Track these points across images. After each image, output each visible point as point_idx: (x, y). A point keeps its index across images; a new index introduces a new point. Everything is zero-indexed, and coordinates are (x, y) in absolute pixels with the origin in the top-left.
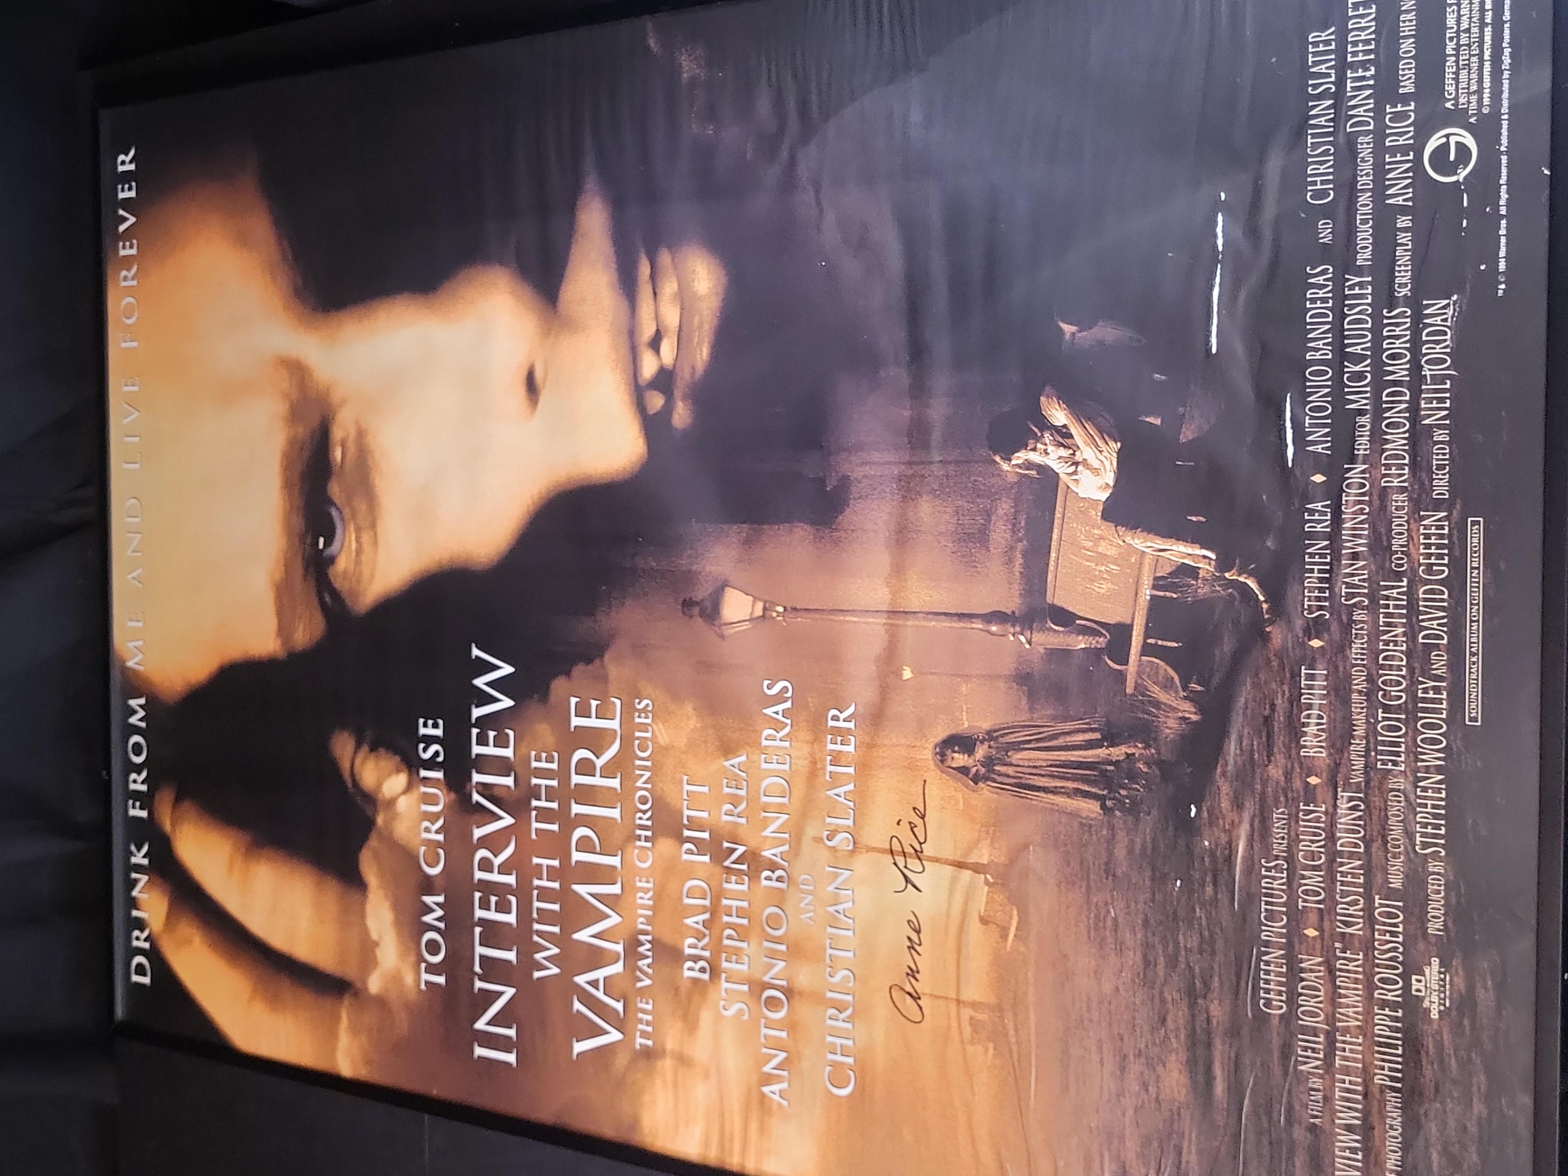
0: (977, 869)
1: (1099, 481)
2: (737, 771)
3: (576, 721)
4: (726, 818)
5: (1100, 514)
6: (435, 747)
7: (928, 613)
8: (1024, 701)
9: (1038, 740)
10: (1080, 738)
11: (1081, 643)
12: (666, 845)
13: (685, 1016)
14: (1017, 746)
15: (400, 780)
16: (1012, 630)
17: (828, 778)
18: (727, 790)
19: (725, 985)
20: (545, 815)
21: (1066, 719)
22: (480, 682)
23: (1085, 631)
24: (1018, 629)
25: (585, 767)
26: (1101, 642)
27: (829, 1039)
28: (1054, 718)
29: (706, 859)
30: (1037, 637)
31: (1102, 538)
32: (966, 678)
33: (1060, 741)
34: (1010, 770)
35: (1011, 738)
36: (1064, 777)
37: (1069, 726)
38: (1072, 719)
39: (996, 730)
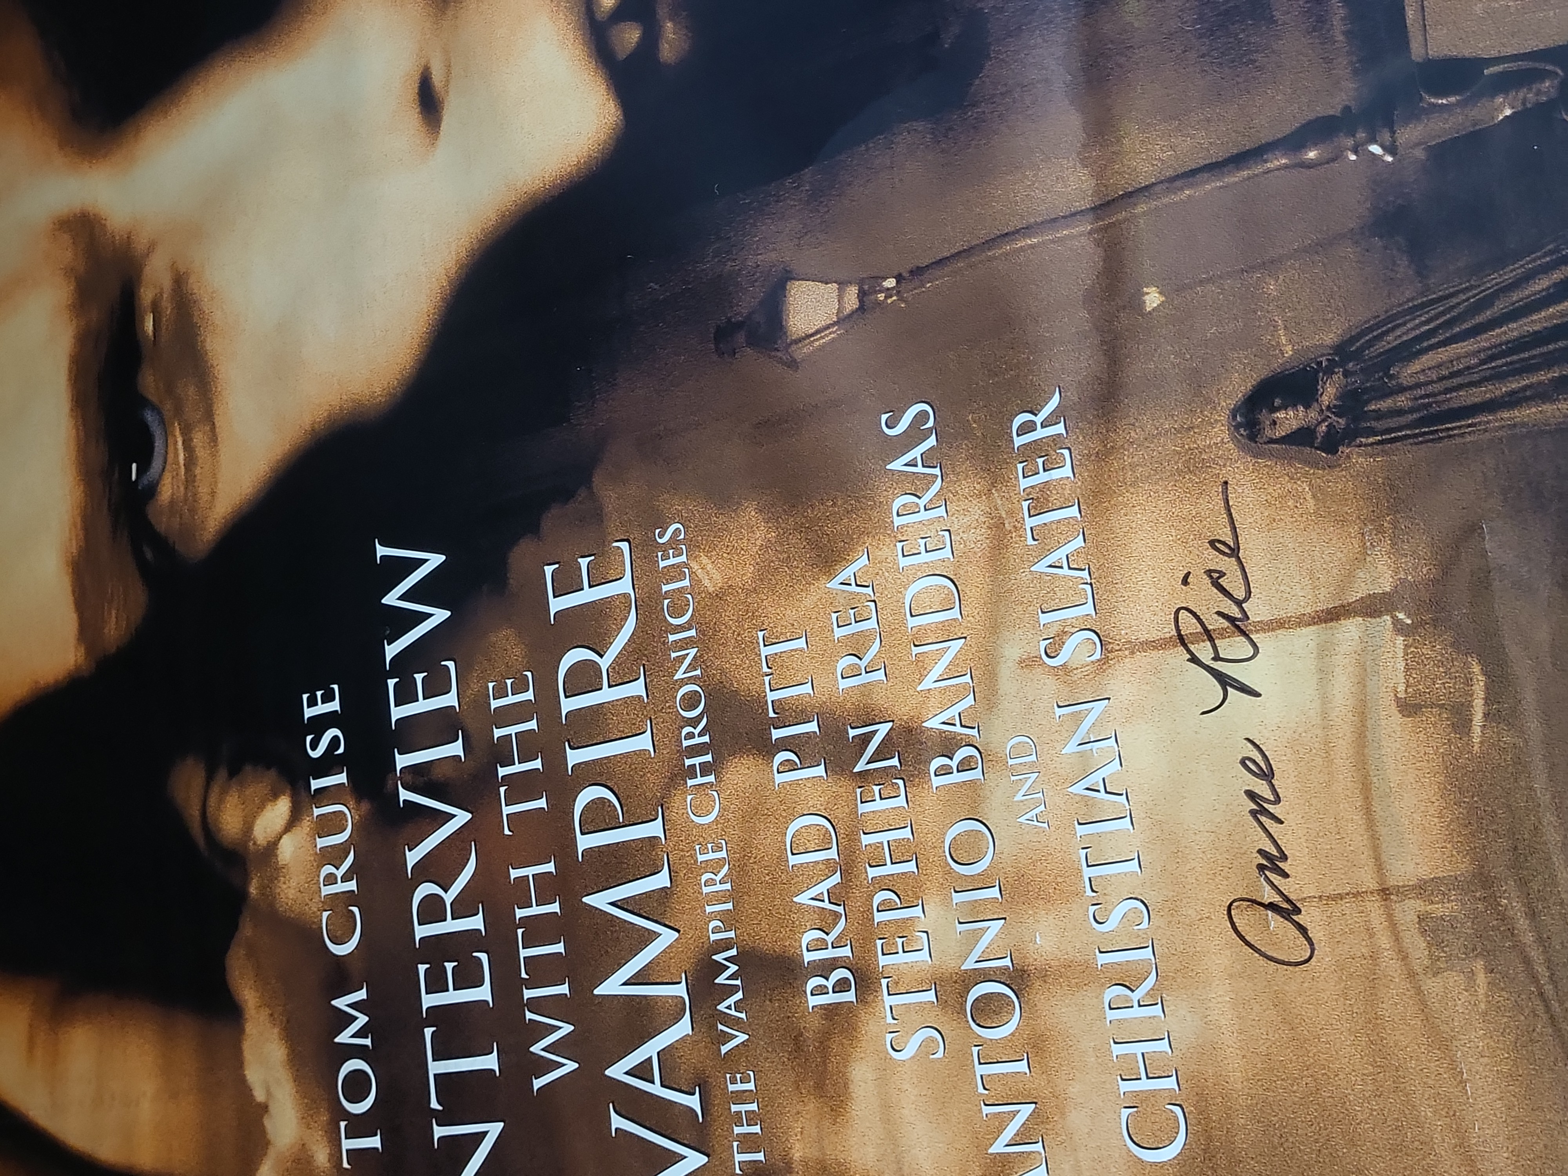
0: (1373, 608)
2: (853, 588)
3: (559, 605)
4: (844, 684)
6: (330, 734)
7: (1177, 177)
8: (1403, 262)
9: (1449, 324)
10: (1542, 284)
12: (741, 770)
13: (820, 1088)
14: (1406, 351)
15: (277, 813)
16: (1350, 142)
17: (1029, 541)
18: (839, 633)
19: (889, 1001)
20: (522, 787)
21: (1500, 262)
22: (393, 598)
24: (1361, 135)
25: (583, 680)
26: (1548, 88)
27: (1118, 1050)
29: (820, 771)
30: (1407, 133)
32: (1271, 265)
33: (1500, 306)
34: (1402, 401)
35: (1391, 341)
36: (1526, 368)
37: (1509, 274)
38: (1517, 256)
39: (1353, 340)
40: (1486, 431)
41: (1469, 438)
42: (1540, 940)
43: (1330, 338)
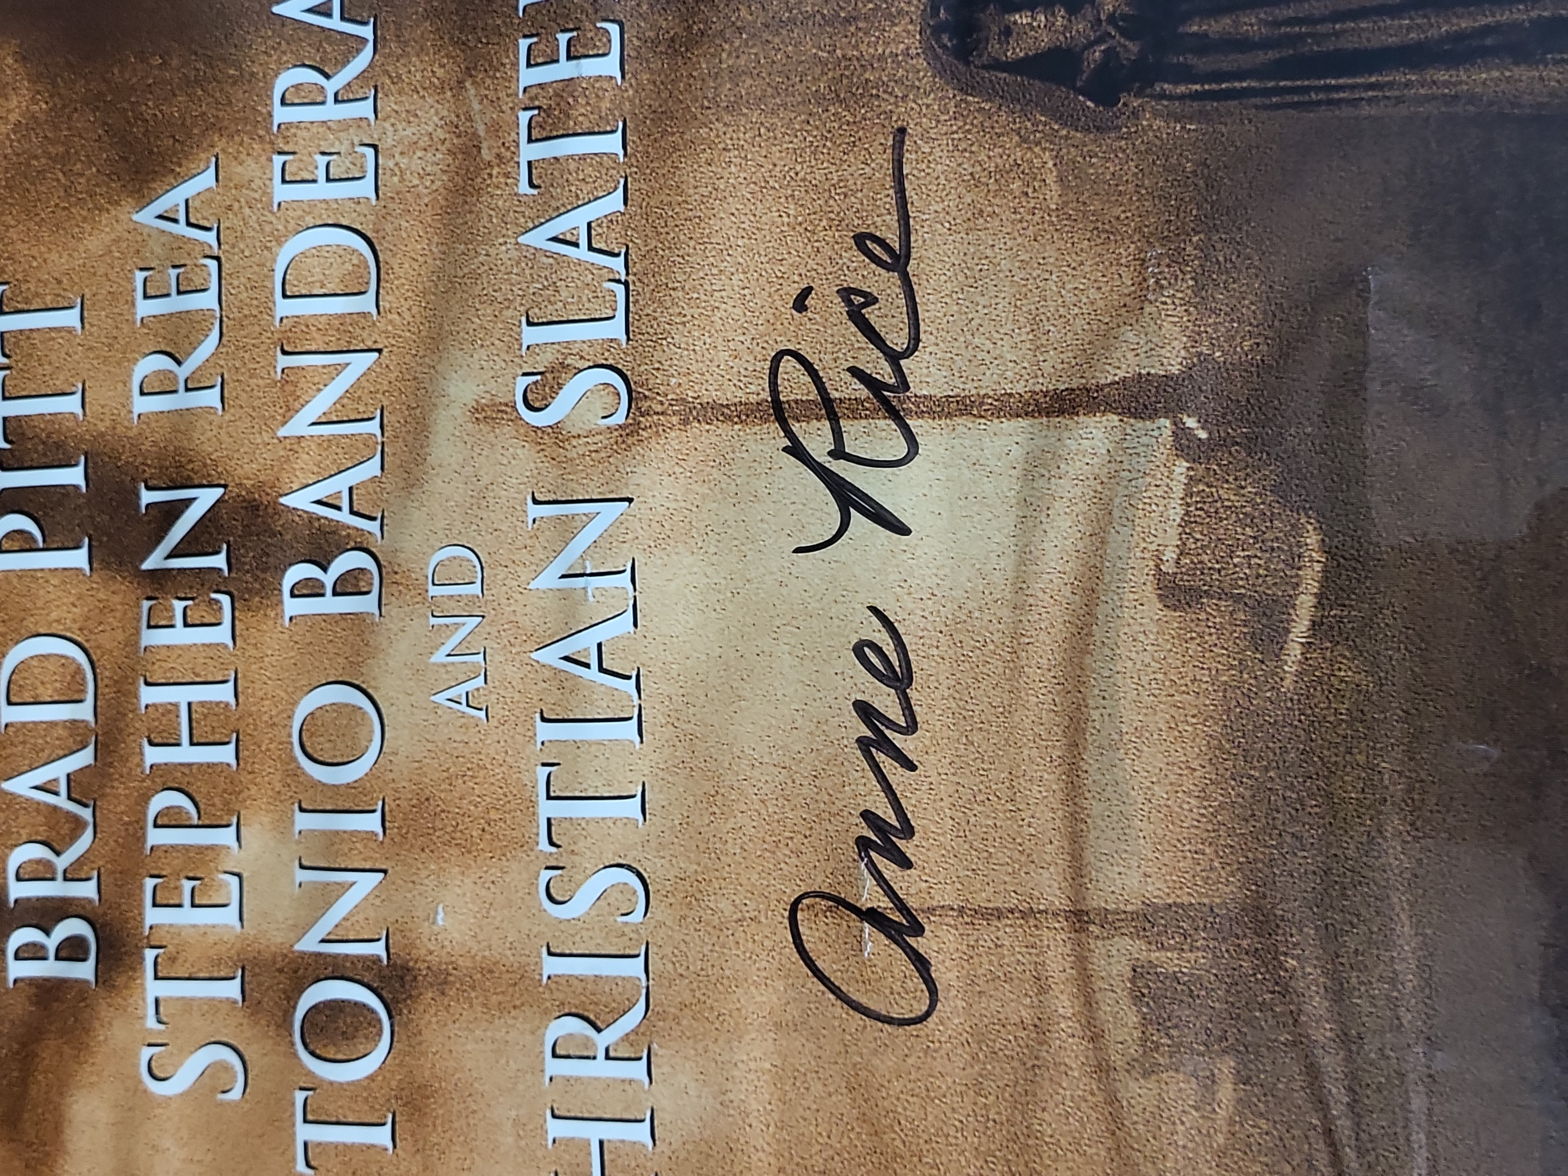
2: (182, 229)
4: (143, 405)
17: (524, 187)
18: (145, 308)
19: (154, 988)
27: (556, 1129)
29: (78, 558)
40: (1399, 100)
41: (1366, 110)
42: (1344, 1038)
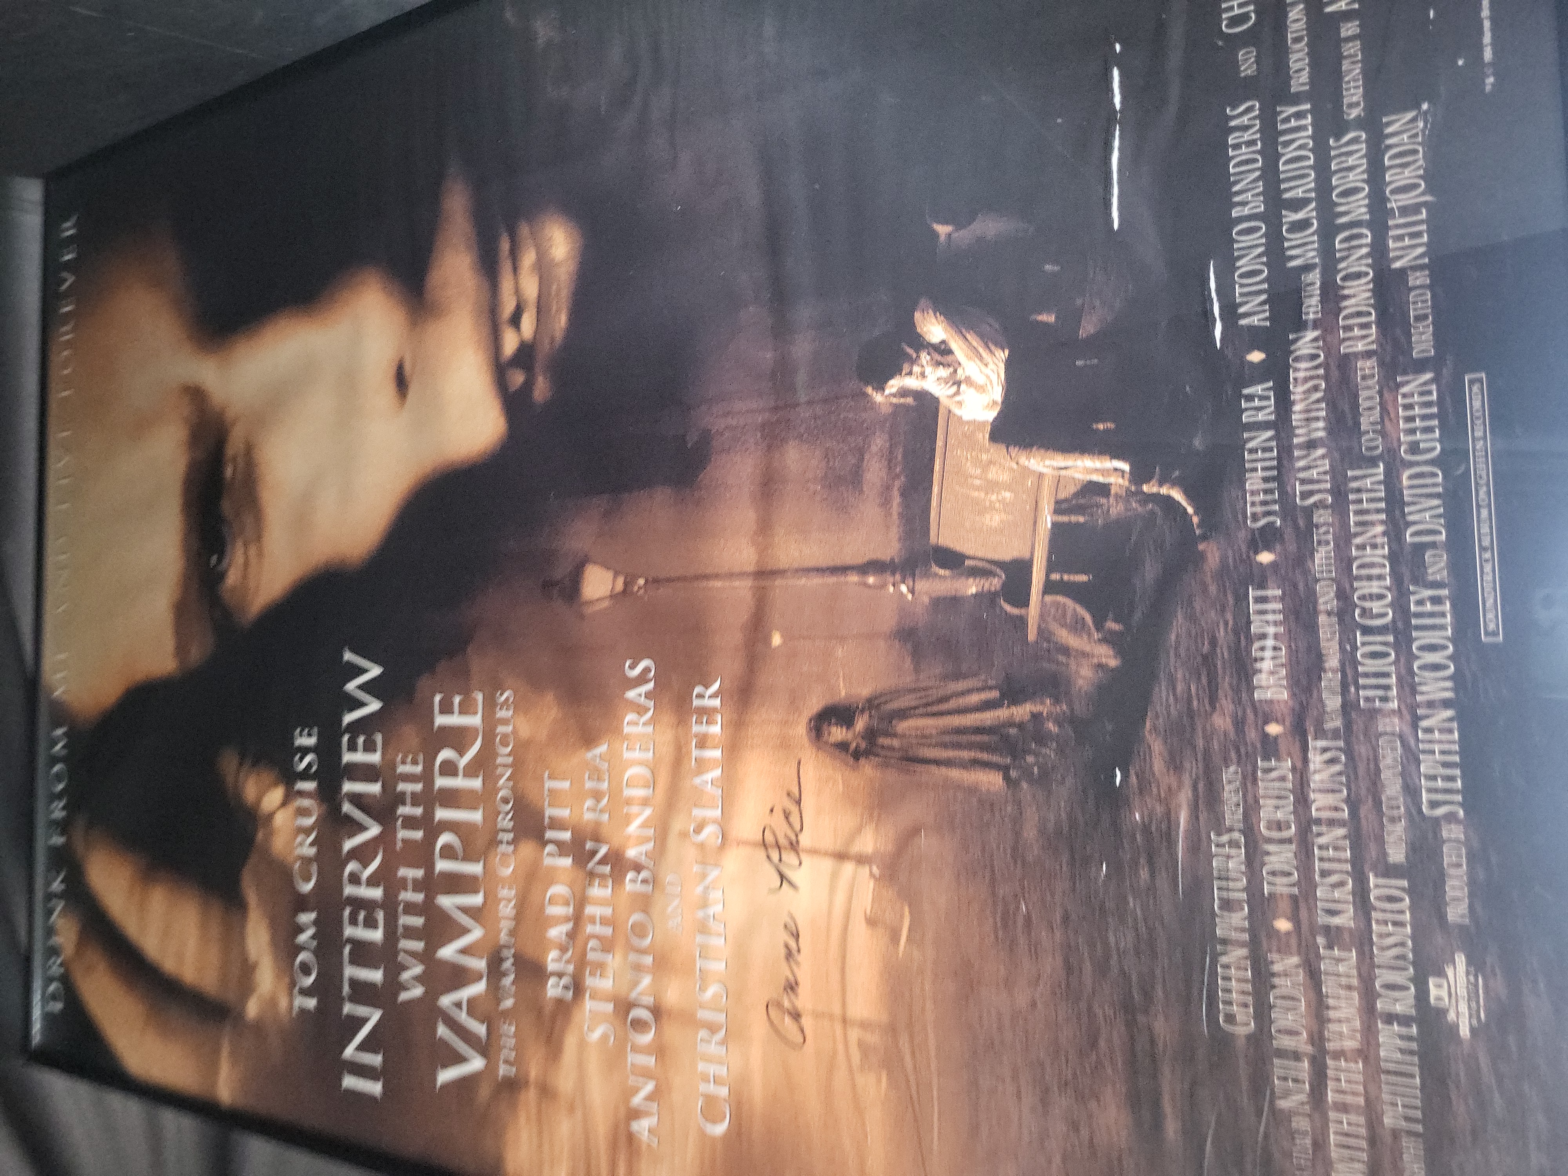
0: (861, 860)
1: (986, 399)
3: (440, 720)
4: (587, 815)
5: (987, 436)
6: (308, 759)
7: (798, 570)
8: (908, 660)
9: (927, 705)
10: (975, 698)
11: (972, 587)
12: (527, 849)
14: (903, 714)
15: (275, 796)
16: (892, 580)
17: (694, 763)
18: (588, 784)
19: (589, 1003)
20: (410, 823)
21: (957, 677)
22: (351, 686)
23: (975, 572)
24: (898, 577)
25: (449, 769)
26: (995, 583)
28: (945, 678)
29: (570, 860)
30: (922, 585)
31: (990, 462)
32: (842, 639)
33: (952, 704)
34: (896, 743)
35: (895, 705)
36: (958, 746)
37: (961, 685)
38: (965, 677)
39: (876, 698)
43: (865, 691)
